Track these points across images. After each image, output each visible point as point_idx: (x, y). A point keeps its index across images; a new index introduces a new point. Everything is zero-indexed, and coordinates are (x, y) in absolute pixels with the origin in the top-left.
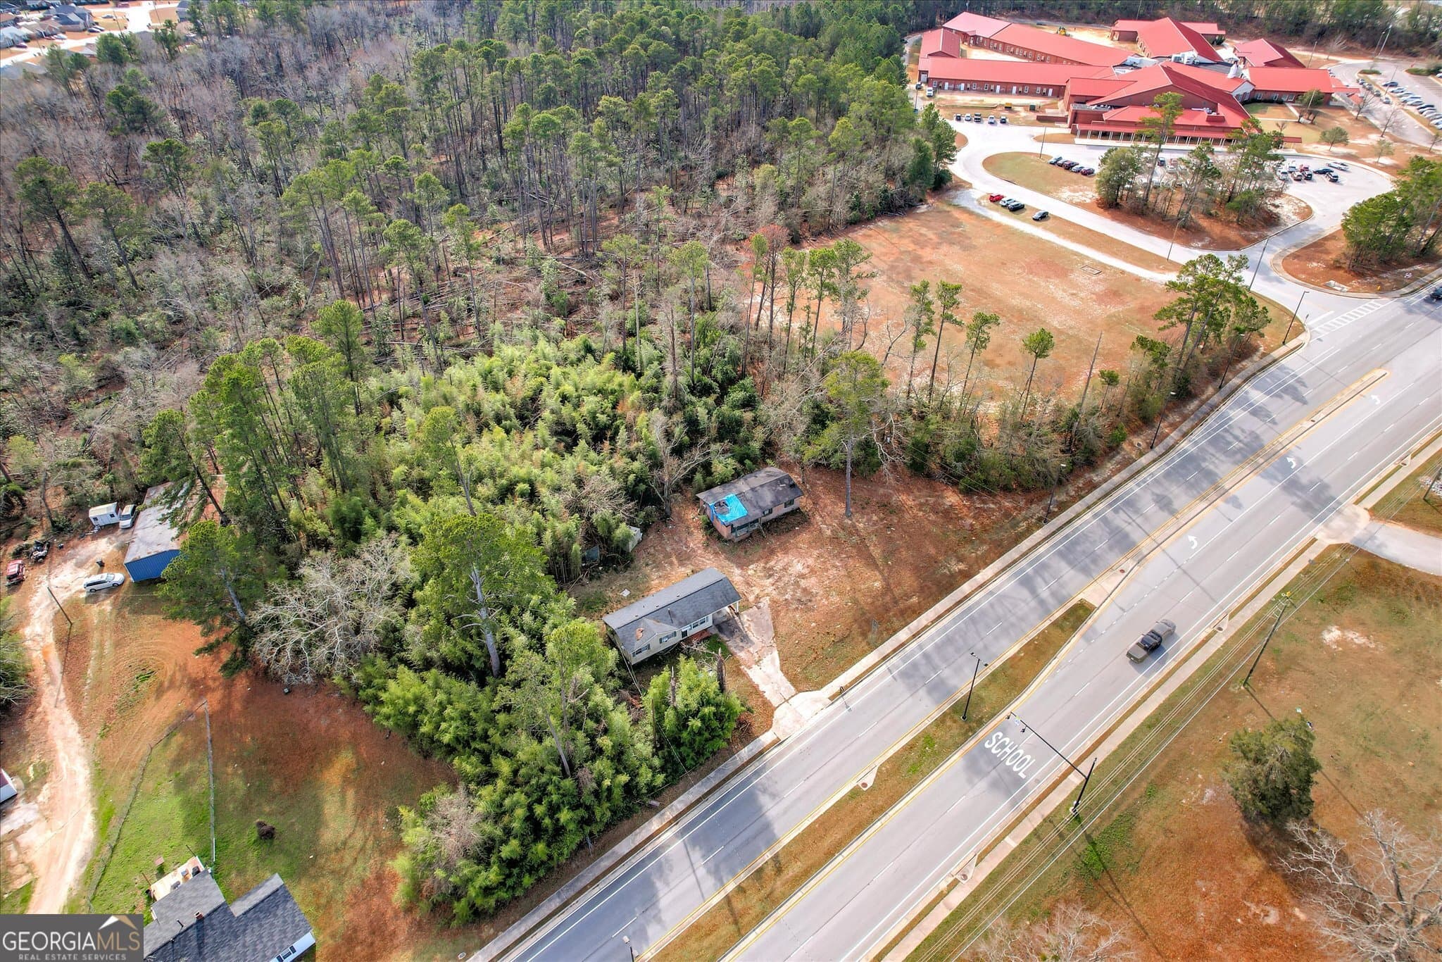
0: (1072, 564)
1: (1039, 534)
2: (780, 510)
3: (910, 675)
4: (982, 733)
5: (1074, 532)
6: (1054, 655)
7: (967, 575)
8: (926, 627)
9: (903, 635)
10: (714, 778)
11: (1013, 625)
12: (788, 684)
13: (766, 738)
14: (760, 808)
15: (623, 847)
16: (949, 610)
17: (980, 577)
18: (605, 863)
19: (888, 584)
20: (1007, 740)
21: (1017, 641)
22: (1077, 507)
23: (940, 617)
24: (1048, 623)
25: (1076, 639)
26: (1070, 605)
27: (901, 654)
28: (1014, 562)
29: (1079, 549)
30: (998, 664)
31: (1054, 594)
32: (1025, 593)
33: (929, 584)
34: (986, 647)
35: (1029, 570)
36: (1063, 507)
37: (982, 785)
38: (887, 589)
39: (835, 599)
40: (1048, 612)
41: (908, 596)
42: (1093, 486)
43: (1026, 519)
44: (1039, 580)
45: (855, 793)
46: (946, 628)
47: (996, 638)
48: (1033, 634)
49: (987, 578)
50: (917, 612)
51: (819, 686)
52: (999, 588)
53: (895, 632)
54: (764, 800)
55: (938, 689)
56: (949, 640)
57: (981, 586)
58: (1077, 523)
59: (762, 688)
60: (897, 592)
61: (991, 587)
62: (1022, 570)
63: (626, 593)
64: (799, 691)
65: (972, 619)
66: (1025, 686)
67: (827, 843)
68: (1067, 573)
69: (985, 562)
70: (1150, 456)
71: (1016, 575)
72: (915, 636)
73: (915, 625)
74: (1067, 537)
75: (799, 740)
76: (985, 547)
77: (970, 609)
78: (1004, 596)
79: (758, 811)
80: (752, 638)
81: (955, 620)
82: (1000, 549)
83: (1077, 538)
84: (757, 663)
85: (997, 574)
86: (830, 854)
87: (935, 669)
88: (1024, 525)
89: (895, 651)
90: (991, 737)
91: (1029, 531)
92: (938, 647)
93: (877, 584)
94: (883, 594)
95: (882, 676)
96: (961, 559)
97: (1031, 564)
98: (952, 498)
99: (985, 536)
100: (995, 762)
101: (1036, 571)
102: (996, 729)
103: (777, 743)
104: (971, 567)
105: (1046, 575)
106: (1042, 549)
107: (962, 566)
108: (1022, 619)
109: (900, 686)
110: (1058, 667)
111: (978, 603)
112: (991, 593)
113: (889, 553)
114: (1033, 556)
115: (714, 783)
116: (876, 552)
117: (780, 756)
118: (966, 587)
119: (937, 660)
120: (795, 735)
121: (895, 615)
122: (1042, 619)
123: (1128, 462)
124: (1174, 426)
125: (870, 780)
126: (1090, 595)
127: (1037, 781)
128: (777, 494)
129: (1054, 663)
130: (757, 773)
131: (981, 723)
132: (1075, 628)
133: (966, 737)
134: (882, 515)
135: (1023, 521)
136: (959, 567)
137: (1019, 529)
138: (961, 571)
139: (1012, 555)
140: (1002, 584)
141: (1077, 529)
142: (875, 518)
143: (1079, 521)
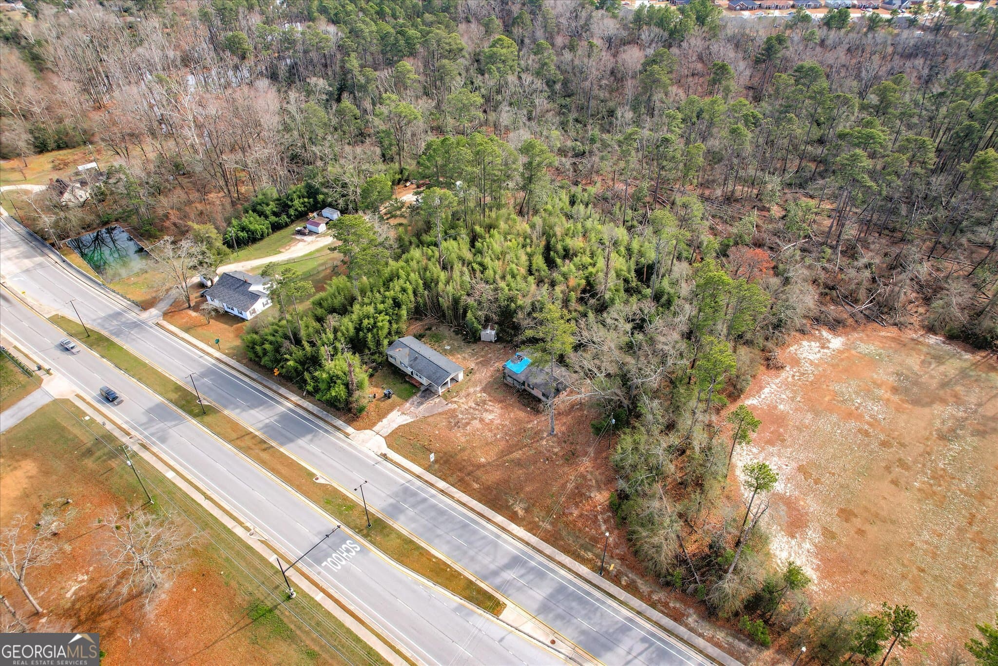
0: (552, 596)
1: (584, 570)
2: (537, 393)
3: (406, 493)
4: (358, 538)
5: (598, 600)
6: (436, 583)
7: (513, 517)
8: (453, 498)
9: (442, 484)
10: (323, 414)
11: (465, 553)
12: (390, 431)
13: (350, 430)
14: (304, 436)
15: (283, 391)
16: (471, 509)
17: (513, 527)
19: (484, 466)
20: (354, 553)
21: (448, 556)
22: (636, 603)
23: (464, 505)
24: (473, 579)
25: (457, 600)
26: (497, 595)
27: (424, 486)
28: (540, 552)
29: (574, 604)
30: (423, 545)
31: (509, 583)
32: (502, 561)
33: (495, 492)
34: (438, 536)
35: (533, 563)
36: (631, 588)
37: (317, 540)
38: (480, 466)
39: (463, 439)
40: (484, 578)
41: (477, 480)
43: (598, 557)
44: (523, 571)
45: (311, 475)
46: (454, 509)
47: (448, 542)
48: (457, 567)
49: (514, 532)
51: (389, 446)
52: (505, 541)
53: (444, 480)
54: (309, 437)
55: (395, 510)
56: (442, 512)
57: (503, 529)
58: (610, 601)
59: (385, 421)
60: (479, 473)
61: (504, 536)
62: (532, 558)
63: (448, 348)
64: (385, 438)
65: (465, 526)
66: (402, 563)
67: (279, 467)
68: (539, 594)
69: (532, 528)
71: (525, 553)
72: (442, 491)
73: (453, 490)
74: (589, 594)
75: (350, 445)
76: (549, 527)
77: (478, 524)
78: (496, 545)
79: (301, 436)
80: (421, 407)
81: (464, 515)
82: (553, 539)
83: (593, 605)
84: (403, 413)
85: (521, 540)
86: (273, 470)
87: (413, 506)
88: (590, 555)
89: (427, 481)
91: (583, 561)
92: (434, 507)
93: (483, 460)
94: (473, 465)
95: (403, 478)
96: (527, 510)
97: (540, 563)
98: (601, 497)
99: (561, 525)
100: (335, 546)
101: (532, 569)
102: (362, 546)
103: (347, 435)
104: (523, 519)
105: (531, 577)
106: (563, 572)
107: (521, 513)
108: (472, 559)
109: (395, 489)
110: (426, 587)
111: (484, 527)
112: (498, 537)
113: (518, 463)
114: (552, 565)
115: (320, 415)
116: (517, 455)
117: (339, 439)
118: (499, 519)
119: (421, 507)
120: (353, 443)
121: (458, 476)
122: (476, 573)
125: (319, 481)
126: (513, 611)
127: (319, 573)
128: (546, 384)
129: (430, 584)
130: (326, 431)
131: (366, 536)
132: (470, 599)
133: (355, 528)
134: (561, 454)
135: (594, 554)
136: (519, 510)
137: (582, 553)
138: (516, 513)
139: (549, 549)
140: (511, 544)
141: (603, 603)
142: (556, 450)
143: (615, 604)
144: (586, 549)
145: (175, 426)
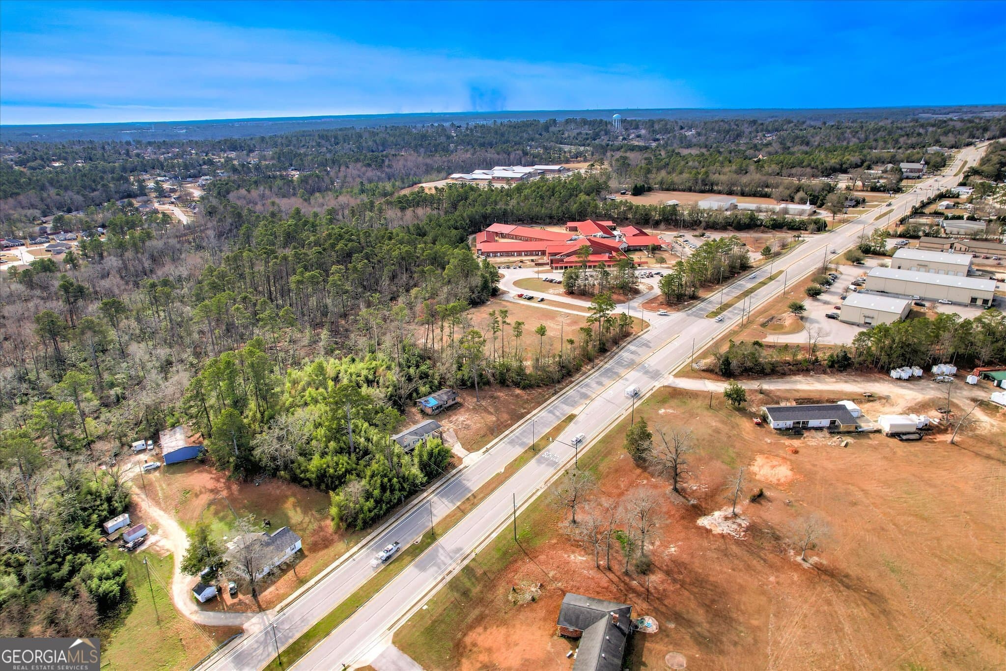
0: (567, 404)
1: (554, 398)
2: (451, 402)
3: (512, 442)
4: (541, 453)
5: (567, 396)
6: (564, 429)
7: (528, 413)
8: (515, 429)
9: (507, 432)
10: (444, 480)
11: (547, 424)
12: (466, 451)
13: (461, 467)
14: (463, 484)
15: (415, 502)
16: (523, 423)
17: (533, 413)
18: (409, 507)
19: (498, 418)
20: (550, 453)
21: (549, 428)
22: (567, 388)
23: (520, 426)
24: (560, 421)
25: (571, 424)
26: (568, 415)
27: (508, 437)
28: (546, 407)
29: (569, 400)
30: (543, 435)
31: (561, 413)
32: (551, 415)
33: (514, 417)
34: (538, 431)
36: (561, 389)
37: (543, 465)
38: (498, 420)
39: (478, 425)
40: (560, 419)
41: (507, 421)
42: (572, 382)
43: (548, 394)
44: (555, 410)
45: (498, 474)
46: (522, 428)
47: (541, 428)
48: (555, 425)
49: (536, 413)
50: (511, 425)
51: (478, 450)
52: (540, 415)
53: (504, 431)
54: (465, 482)
55: (522, 444)
56: (524, 431)
57: (534, 415)
58: (567, 393)
59: (456, 454)
60: (502, 420)
61: (538, 415)
62: (548, 409)
64: (471, 452)
65: (533, 424)
67: (491, 488)
68: (566, 407)
69: (534, 408)
70: (593, 370)
71: (546, 410)
72: (511, 432)
73: (511, 429)
74: (564, 397)
75: (474, 465)
76: (534, 404)
77: (531, 422)
78: (543, 417)
79: (463, 486)
80: (449, 441)
81: (527, 425)
82: (539, 404)
84: (454, 448)
85: (540, 411)
87: (520, 440)
88: (547, 396)
89: (504, 437)
90: (544, 453)
91: (549, 398)
92: (521, 434)
93: (494, 419)
94: (497, 422)
95: (502, 444)
96: (524, 408)
97: (551, 407)
98: (518, 391)
99: (533, 401)
100: (547, 460)
101: (554, 408)
102: (546, 451)
103: (466, 467)
104: (529, 410)
105: (558, 409)
106: (555, 402)
108: (551, 422)
109: (509, 446)
110: (566, 432)
111: (533, 420)
112: (538, 417)
113: (497, 410)
114: (552, 404)
116: (492, 410)
117: (467, 470)
118: (528, 416)
119: (520, 437)
120: (472, 464)
121: (502, 427)
122: (558, 421)
123: (585, 373)
124: (601, 361)
125: (503, 471)
126: (575, 412)
127: (562, 462)
128: (448, 397)
130: (461, 475)
131: (540, 450)
132: (570, 421)
133: (535, 455)
134: (492, 400)
142: (489, 401)
145: (443, 548)
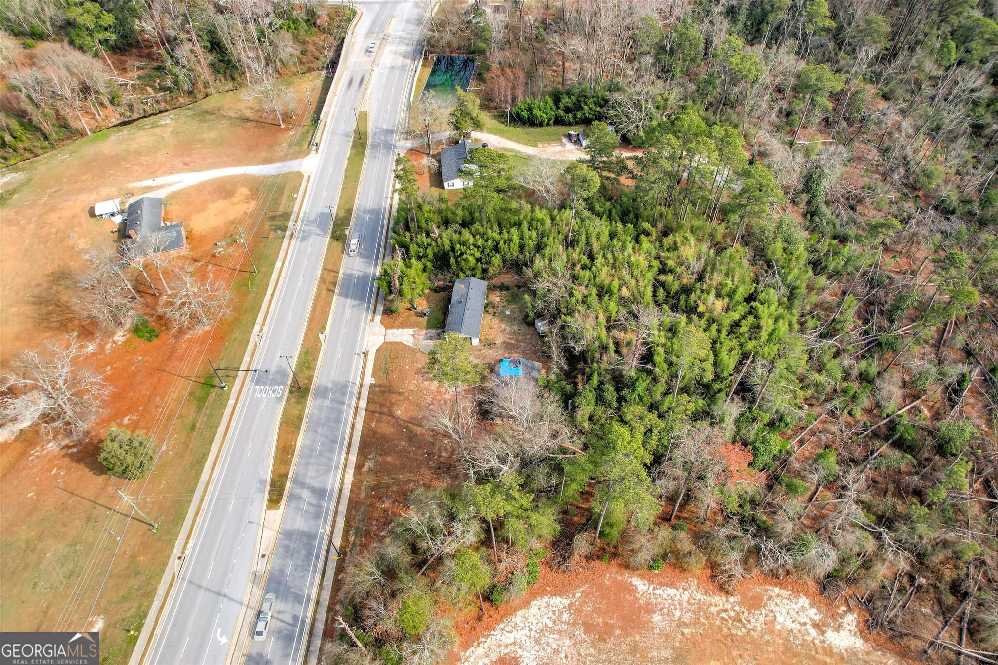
0: (302, 533)
1: (338, 542)
3: (342, 389)
4: (288, 389)
5: (315, 566)
6: (275, 457)
7: (359, 467)
8: (355, 418)
9: (363, 404)
10: (382, 294)
11: (310, 456)
12: (392, 340)
13: (378, 318)
14: (355, 299)
16: (351, 436)
17: (351, 472)
19: (393, 417)
20: (274, 396)
21: (302, 449)
22: (326, 595)
23: (353, 429)
24: (290, 475)
25: (269, 477)
26: (284, 498)
27: (355, 394)
28: (338, 503)
29: (303, 552)
30: (303, 428)
31: (299, 498)
32: (316, 484)
33: (374, 440)
34: (316, 432)
35: (325, 505)
36: (338, 584)
37: (273, 369)
38: (392, 414)
39: (411, 387)
40: (295, 481)
41: (378, 422)
43: (354, 544)
44: (314, 502)
45: (324, 328)
46: (345, 426)
47: (314, 441)
48: (295, 459)
49: (347, 476)
51: (378, 350)
52: (335, 475)
53: (368, 402)
54: (356, 302)
55: (323, 392)
56: (338, 420)
57: (345, 467)
58: (318, 576)
59: (400, 330)
60: (385, 418)
61: (340, 471)
62: (330, 500)
63: (508, 312)
64: (384, 342)
65: (334, 442)
66: (281, 425)
67: (319, 308)
68: (300, 524)
69: (356, 486)
71: (331, 494)
72: (357, 408)
73: (362, 413)
74: (318, 557)
75: (365, 328)
76: (363, 495)
77: (341, 447)
78: (328, 471)
79: (354, 298)
80: (428, 341)
81: (344, 434)
82: (353, 504)
83: (309, 565)
84: (413, 336)
85: (342, 484)
86: (315, 307)
87: (333, 400)
88: (352, 539)
89: (360, 393)
90: (283, 391)
91: (345, 536)
92: (340, 412)
93: (399, 413)
94: (390, 410)
95: (355, 378)
97: (328, 509)
99: (368, 502)
100: (274, 382)
101: (319, 507)
102: (282, 396)
103: (373, 320)
104: (361, 474)
105: (312, 510)
106: (328, 529)
107: (365, 469)
108: (307, 465)
109: (342, 380)
110: (269, 453)
111: (340, 454)
112: (337, 467)
113: (412, 437)
114: (330, 519)
115: (380, 294)
117: (366, 319)
118: (353, 458)
119: (335, 405)
120: (368, 328)
121: (376, 408)
122: (296, 474)
125: (321, 337)
126: (276, 516)
127: (249, 389)
129: (273, 453)
130: (368, 308)
131: (291, 392)
132: (273, 483)
133: (295, 380)
134: (442, 459)
135: (354, 541)
136: (368, 465)
137: (352, 532)
138: (364, 465)
139: (343, 508)
140: (335, 480)
141: (315, 572)
142: (444, 454)
143: (317, 581)
144: (356, 533)
145: (319, 235)
